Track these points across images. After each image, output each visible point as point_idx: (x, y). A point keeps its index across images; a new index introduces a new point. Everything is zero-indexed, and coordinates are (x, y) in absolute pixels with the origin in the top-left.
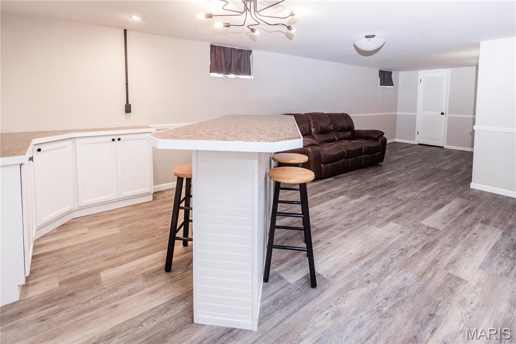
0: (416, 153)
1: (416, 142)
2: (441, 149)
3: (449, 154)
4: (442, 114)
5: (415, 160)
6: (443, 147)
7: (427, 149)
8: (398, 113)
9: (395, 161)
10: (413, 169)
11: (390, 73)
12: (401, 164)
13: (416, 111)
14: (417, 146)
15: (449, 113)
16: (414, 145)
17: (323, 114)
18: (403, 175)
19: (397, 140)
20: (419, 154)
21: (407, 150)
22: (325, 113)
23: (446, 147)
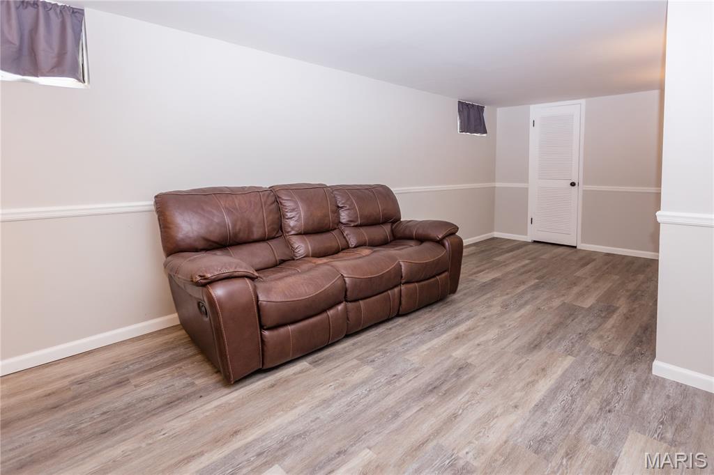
0: (527, 262)
1: (529, 239)
2: (574, 250)
3: (588, 264)
4: (573, 184)
5: (524, 283)
6: (575, 247)
7: (549, 253)
8: (498, 185)
9: (485, 288)
10: (518, 310)
11: (480, 109)
12: (494, 296)
13: (526, 180)
14: (531, 246)
15: (585, 183)
16: (526, 244)
17: (322, 187)
18: (493, 333)
19: (496, 234)
20: (533, 265)
21: (513, 257)
22: (328, 185)
23: (581, 246)
